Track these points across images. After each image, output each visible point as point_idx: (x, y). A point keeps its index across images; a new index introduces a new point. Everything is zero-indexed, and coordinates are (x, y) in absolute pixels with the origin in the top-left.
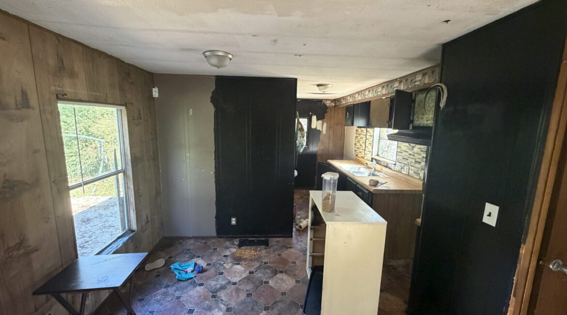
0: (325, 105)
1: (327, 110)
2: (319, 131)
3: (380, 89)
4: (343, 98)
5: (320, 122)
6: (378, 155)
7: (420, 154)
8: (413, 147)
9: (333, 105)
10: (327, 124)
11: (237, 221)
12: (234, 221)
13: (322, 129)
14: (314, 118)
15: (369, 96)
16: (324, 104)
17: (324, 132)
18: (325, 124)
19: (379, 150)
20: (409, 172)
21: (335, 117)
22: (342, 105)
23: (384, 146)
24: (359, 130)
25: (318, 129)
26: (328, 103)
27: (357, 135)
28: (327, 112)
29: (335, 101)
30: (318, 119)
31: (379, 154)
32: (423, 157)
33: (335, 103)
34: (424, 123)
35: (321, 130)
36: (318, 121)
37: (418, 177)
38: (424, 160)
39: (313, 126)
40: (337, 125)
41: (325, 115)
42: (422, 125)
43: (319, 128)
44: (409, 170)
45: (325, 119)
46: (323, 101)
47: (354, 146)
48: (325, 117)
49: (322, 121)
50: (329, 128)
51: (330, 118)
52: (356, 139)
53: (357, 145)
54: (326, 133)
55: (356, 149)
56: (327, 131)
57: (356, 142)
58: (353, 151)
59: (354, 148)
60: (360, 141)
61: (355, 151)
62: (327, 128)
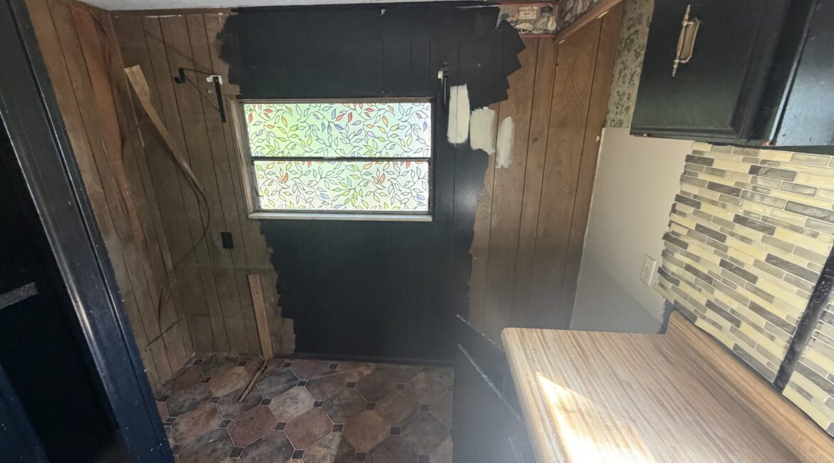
1: (521, 57)
2: (481, 153)
5: (486, 115)
9: (552, 26)
10: (516, 122)
13: (495, 143)
14: (459, 97)
16: (504, 22)
17: (503, 159)
18: (508, 125)
21: (558, 89)
25: (475, 145)
26: (526, 20)
28: (518, 66)
29: (558, 6)
30: (475, 103)
35: (489, 150)
36: (478, 112)
39: (456, 135)
40: (563, 124)
41: (511, 78)
43: (480, 142)
45: (511, 101)
46: (504, 9)
47: (661, 245)
48: (509, 91)
49: (493, 112)
50: (524, 140)
51: (531, 93)
52: (683, 214)
53: (689, 255)
54: (511, 162)
55: (673, 268)
56: (515, 151)
57: (675, 228)
58: (648, 271)
59: (661, 258)
60: (730, 241)
61: (662, 271)
62: (515, 138)
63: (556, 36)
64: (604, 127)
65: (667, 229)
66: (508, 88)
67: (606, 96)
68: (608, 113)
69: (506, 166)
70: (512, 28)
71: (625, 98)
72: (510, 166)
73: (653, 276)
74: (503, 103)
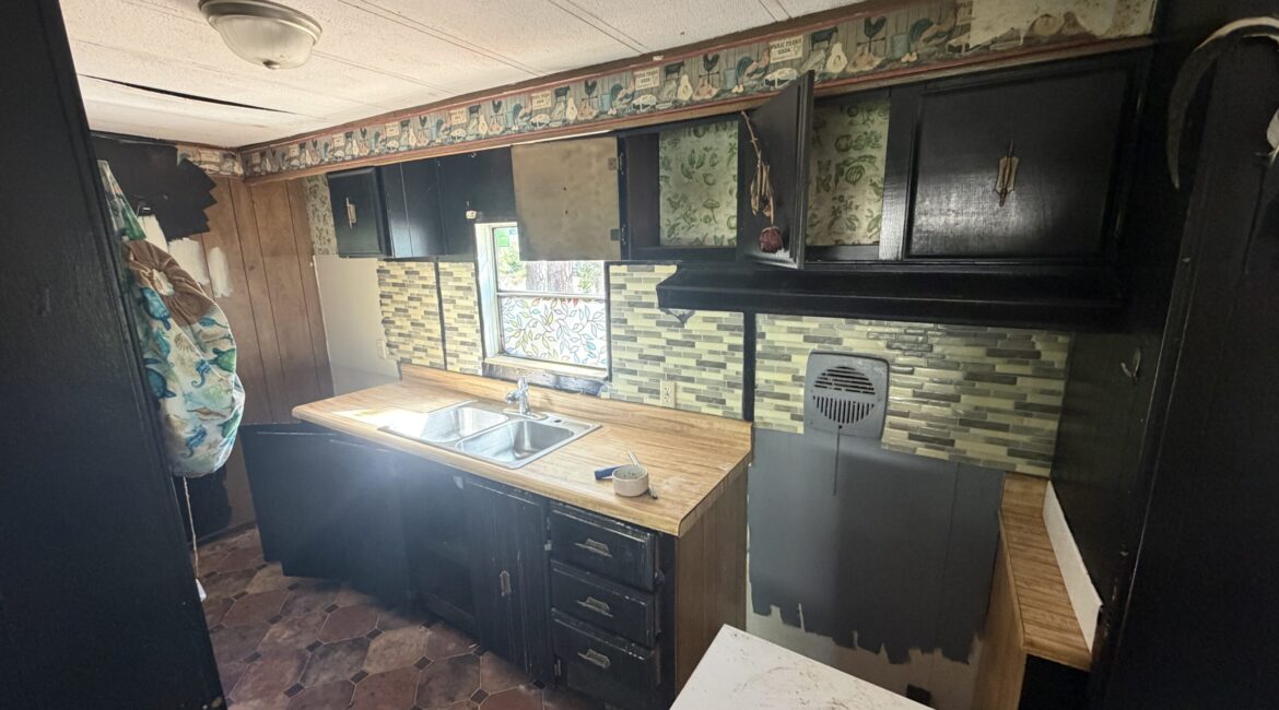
0: (193, 168)
1: (213, 192)
4: (301, 140)
5: (187, 245)
6: (503, 352)
7: (720, 340)
8: (683, 319)
9: (239, 170)
10: (226, 251)
13: (207, 273)
14: (149, 227)
16: (185, 161)
17: (222, 288)
18: (217, 257)
19: (507, 334)
20: (676, 399)
21: (261, 223)
22: (291, 170)
23: (525, 321)
24: (400, 270)
26: (210, 163)
27: (387, 289)
28: (213, 201)
29: (242, 152)
30: (172, 233)
31: (507, 346)
32: (732, 348)
33: (246, 164)
34: (719, 235)
35: (202, 280)
36: (176, 243)
37: (719, 412)
38: (740, 355)
41: (208, 212)
42: (710, 243)
44: (676, 391)
45: (213, 233)
46: (181, 150)
47: (382, 328)
48: (209, 223)
49: (196, 243)
50: (241, 268)
51: (234, 226)
52: (386, 305)
53: (398, 327)
54: (232, 290)
55: (393, 339)
56: (232, 278)
57: (386, 315)
58: (381, 348)
59: (385, 337)
60: (411, 311)
61: (388, 345)
62: (230, 267)
63: (246, 179)
64: (313, 254)
65: (382, 318)
66: (207, 220)
67: (308, 231)
68: (313, 243)
69: (227, 295)
70: (197, 168)
71: (324, 234)
72: (232, 294)
73: (385, 350)
74: (205, 234)
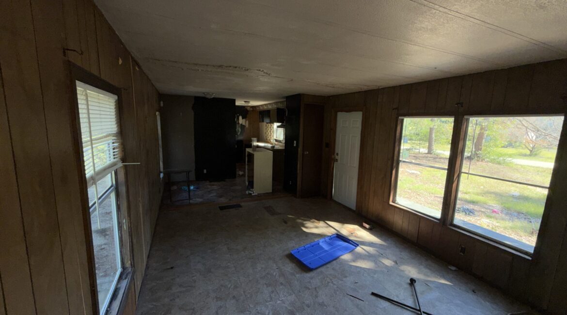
0: (247, 110)
1: (248, 113)
2: (244, 125)
3: (279, 104)
5: (244, 120)
9: (252, 109)
10: (249, 122)
11: (207, 171)
12: (205, 171)
13: (246, 123)
14: (241, 117)
15: (270, 107)
17: (247, 126)
18: (247, 122)
24: (267, 125)
26: (248, 108)
29: (252, 107)
30: (243, 118)
40: (254, 122)
41: (247, 116)
45: (247, 119)
46: (246, 107)
63: (253, 111)
